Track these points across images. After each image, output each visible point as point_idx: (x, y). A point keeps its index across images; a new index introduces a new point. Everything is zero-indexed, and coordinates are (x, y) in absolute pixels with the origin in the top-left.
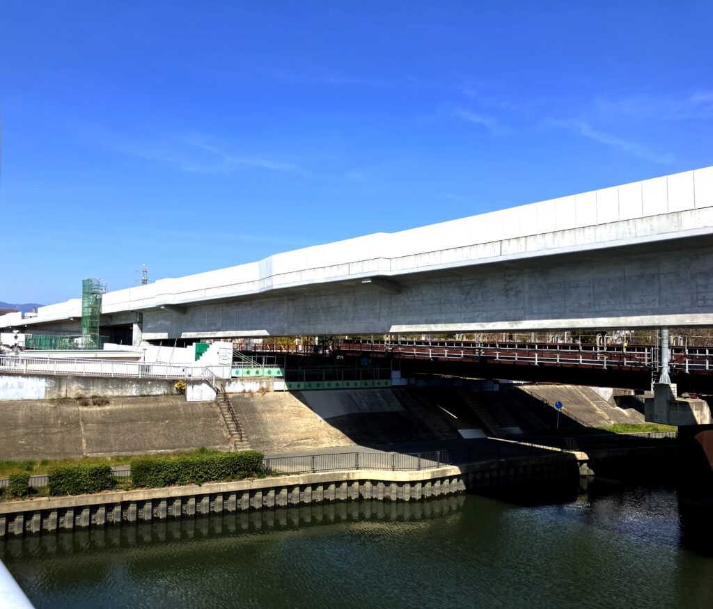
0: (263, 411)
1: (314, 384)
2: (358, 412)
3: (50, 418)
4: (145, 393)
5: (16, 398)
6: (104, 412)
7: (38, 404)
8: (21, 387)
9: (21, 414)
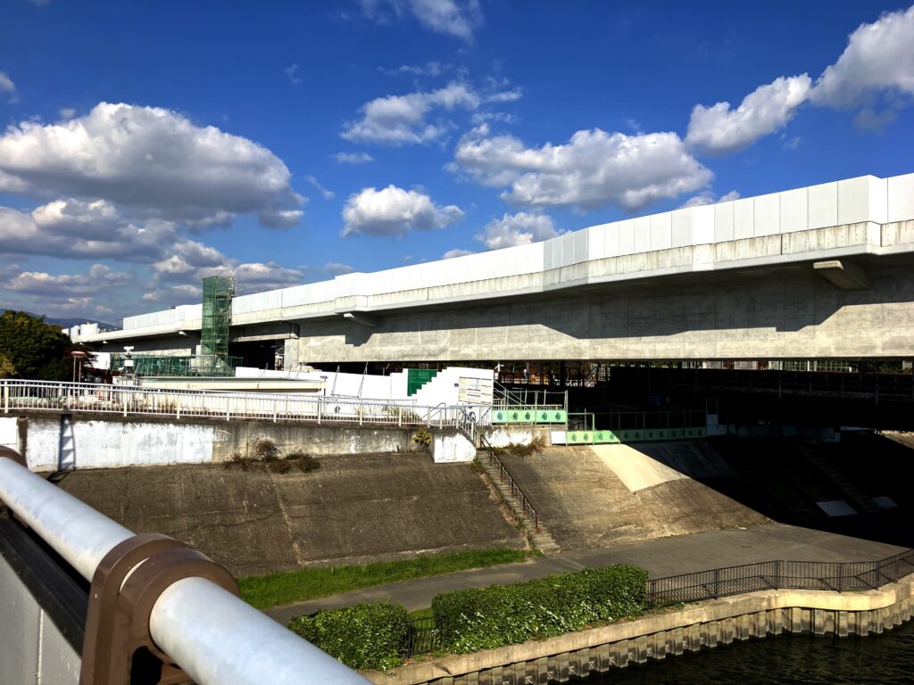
0: (550, 479)
1: (606, 435)
3: (228, 496)
4: (369, 450)
5: (165, 461)
6: (315, 483)
8: (173, 442)
9: (179, 490)
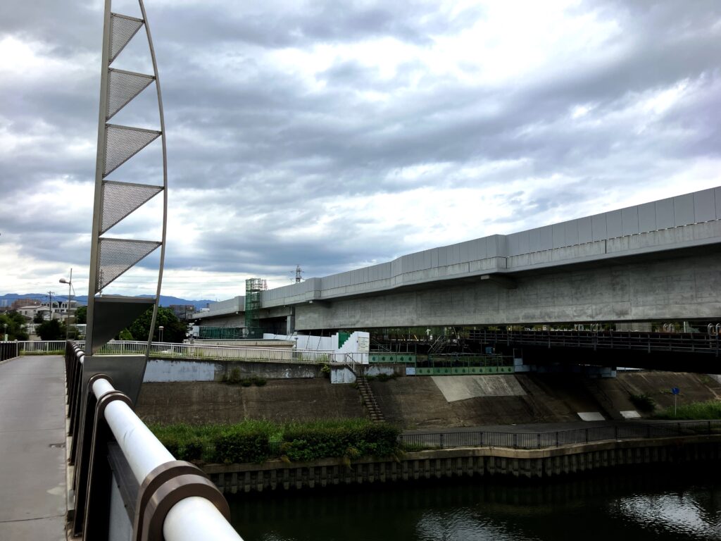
0: (397, 394)
1: (442, 370)
2: (483, 395)
3: (218, 397)
4: (296, 376)
5: (191, 380)
6: (262, 392)
7: (209, 386)
8: (195, 370)
9: (195, 393)
